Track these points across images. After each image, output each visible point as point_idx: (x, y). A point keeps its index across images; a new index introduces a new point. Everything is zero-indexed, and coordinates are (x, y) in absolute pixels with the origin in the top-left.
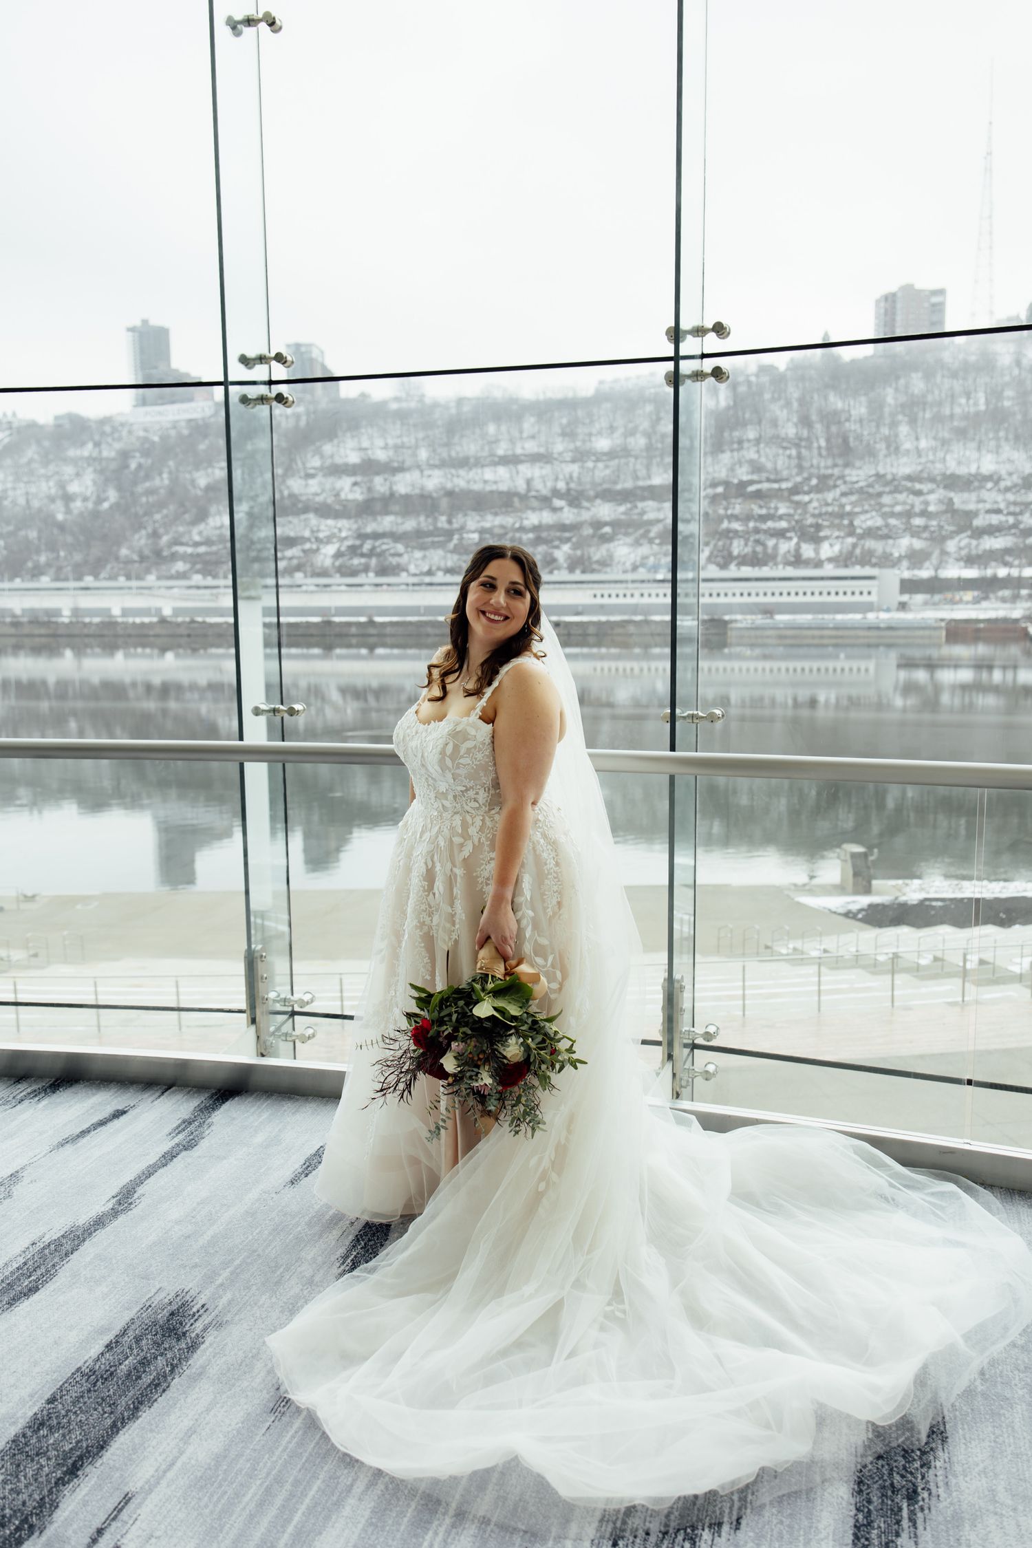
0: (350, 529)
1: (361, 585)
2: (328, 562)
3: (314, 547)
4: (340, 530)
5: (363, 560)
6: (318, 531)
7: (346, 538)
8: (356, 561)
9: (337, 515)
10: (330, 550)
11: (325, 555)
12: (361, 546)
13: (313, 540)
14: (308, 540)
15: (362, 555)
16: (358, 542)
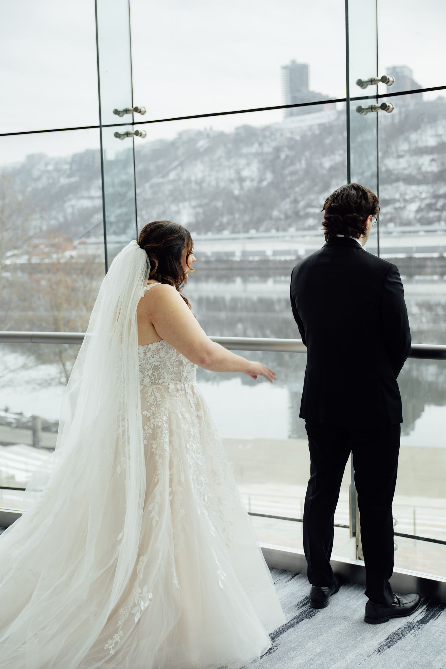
0: (428, 192)
1: (435, 231)
2: (412, 216)
3: (402, 205)
4: (421, 193)
5: (437, 214)
6: (406, 194)
7: (425, 199)
8: (432, 214)
9: (419, 182)
10: (413, 207)
11: (410, 211)
12: (435, 204)
13: (401, 200)
14: (398, 201)
15: (437, 210)
16: (433, 201)
